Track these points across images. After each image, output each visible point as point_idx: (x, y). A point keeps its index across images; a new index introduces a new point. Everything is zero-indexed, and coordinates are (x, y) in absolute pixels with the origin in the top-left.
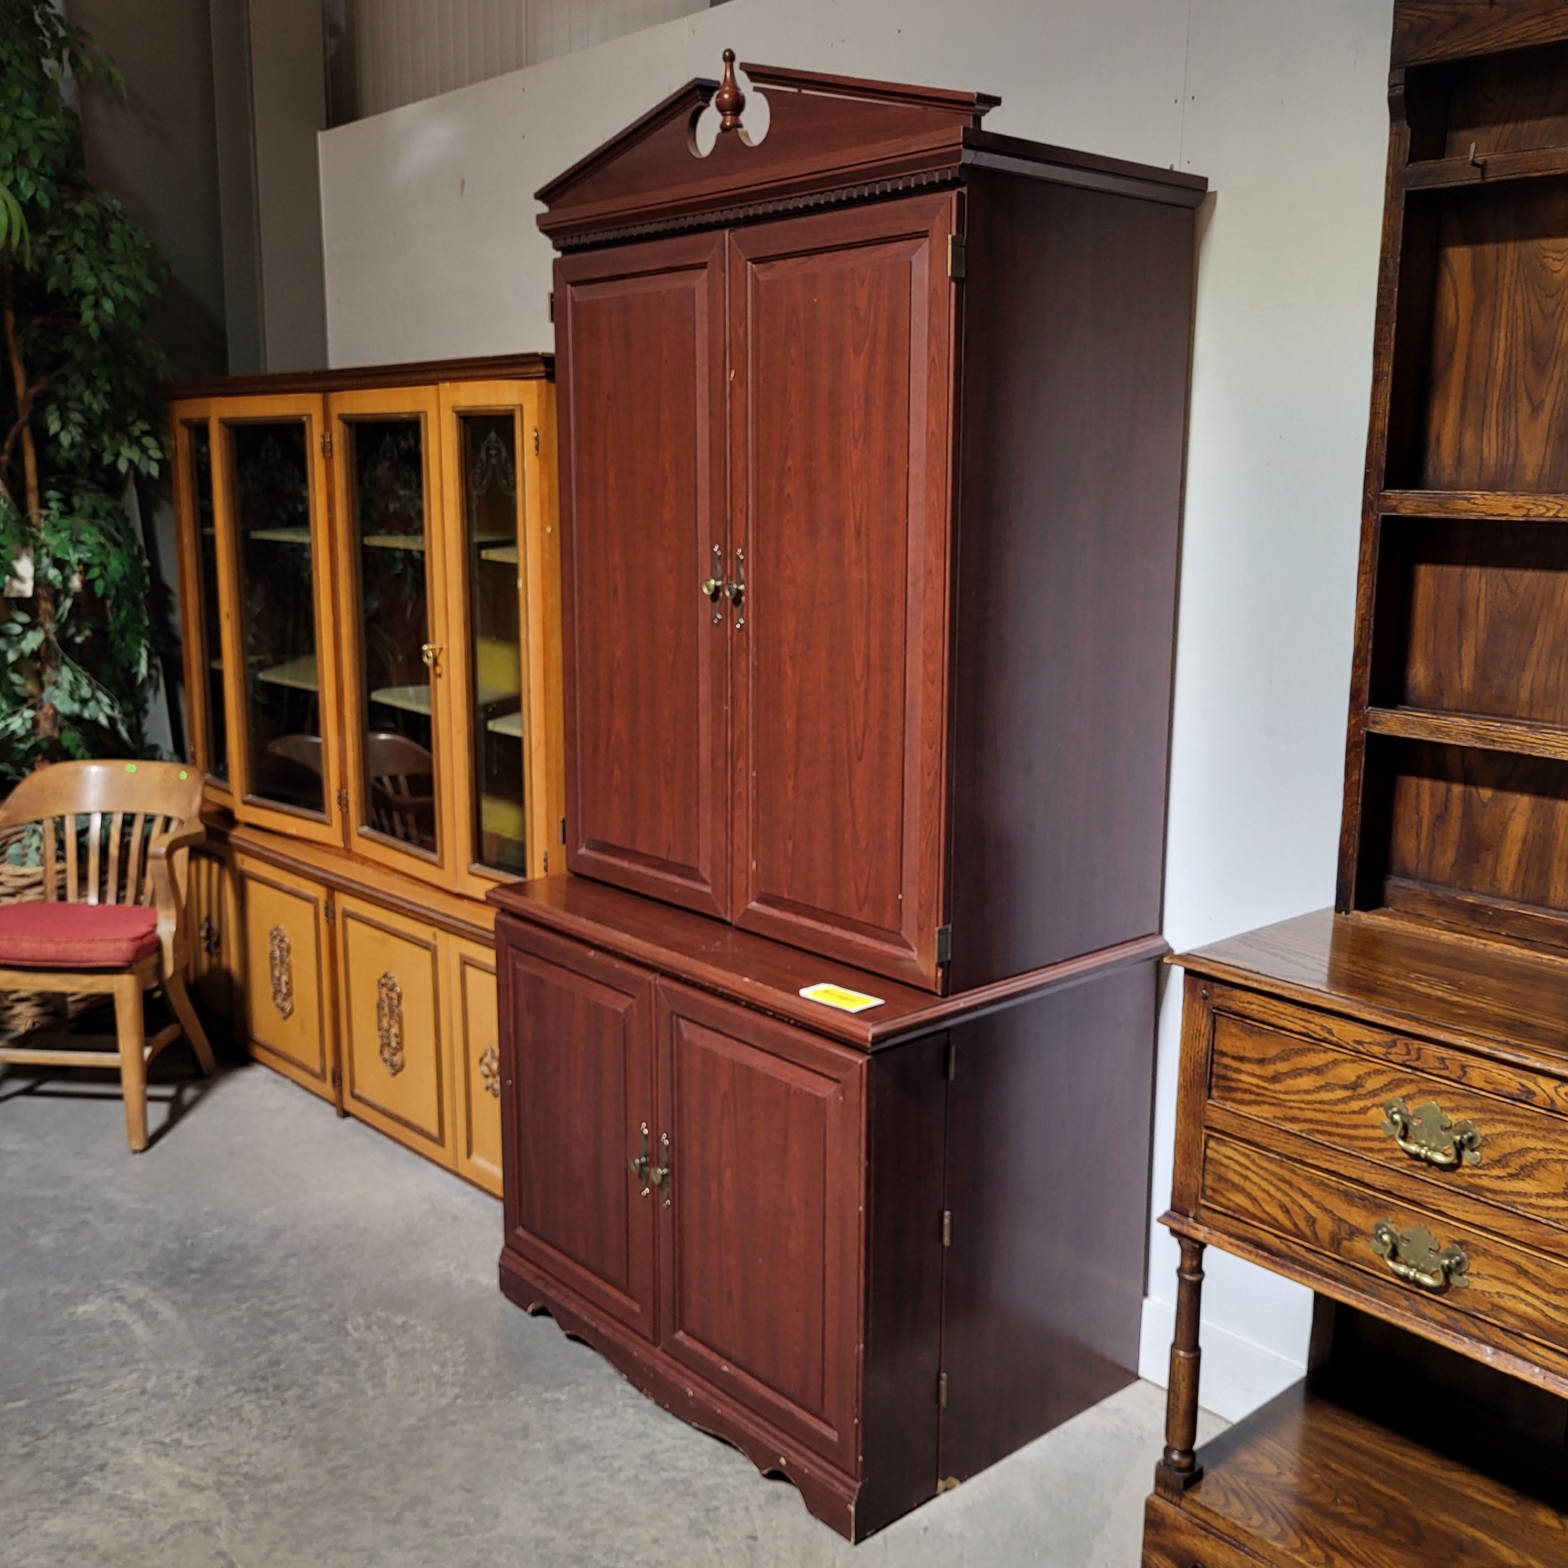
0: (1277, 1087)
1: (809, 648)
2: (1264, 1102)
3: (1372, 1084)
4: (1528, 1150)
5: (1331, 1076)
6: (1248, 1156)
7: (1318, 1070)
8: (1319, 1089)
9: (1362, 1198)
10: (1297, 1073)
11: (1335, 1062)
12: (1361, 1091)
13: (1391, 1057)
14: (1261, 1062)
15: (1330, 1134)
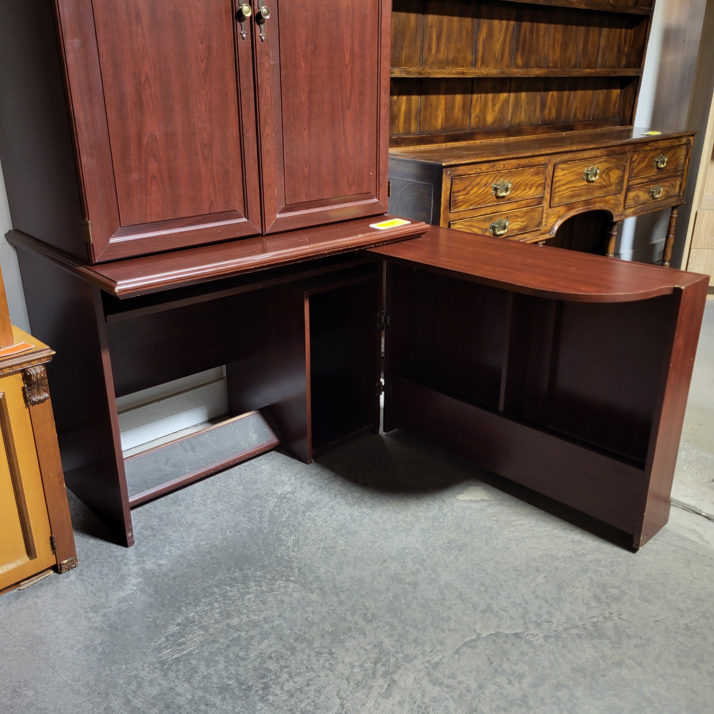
0: (469, 195)
1: (316, 48)
2: (465, 203)
3: (490, 181)
4: (518, 182)
5: (481, 185)
6: (461, 224)
7: (478, 184)
8: (478, 190)
9: (488, 219)
10: (473, 188)
11: (482, 179)
12: (488, 185)
13: (494, 170)
14: (464, 189)
15: (480, 203)
